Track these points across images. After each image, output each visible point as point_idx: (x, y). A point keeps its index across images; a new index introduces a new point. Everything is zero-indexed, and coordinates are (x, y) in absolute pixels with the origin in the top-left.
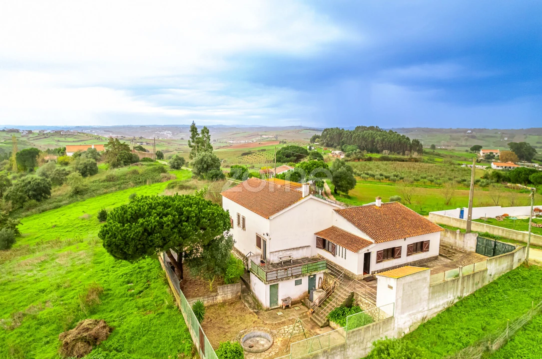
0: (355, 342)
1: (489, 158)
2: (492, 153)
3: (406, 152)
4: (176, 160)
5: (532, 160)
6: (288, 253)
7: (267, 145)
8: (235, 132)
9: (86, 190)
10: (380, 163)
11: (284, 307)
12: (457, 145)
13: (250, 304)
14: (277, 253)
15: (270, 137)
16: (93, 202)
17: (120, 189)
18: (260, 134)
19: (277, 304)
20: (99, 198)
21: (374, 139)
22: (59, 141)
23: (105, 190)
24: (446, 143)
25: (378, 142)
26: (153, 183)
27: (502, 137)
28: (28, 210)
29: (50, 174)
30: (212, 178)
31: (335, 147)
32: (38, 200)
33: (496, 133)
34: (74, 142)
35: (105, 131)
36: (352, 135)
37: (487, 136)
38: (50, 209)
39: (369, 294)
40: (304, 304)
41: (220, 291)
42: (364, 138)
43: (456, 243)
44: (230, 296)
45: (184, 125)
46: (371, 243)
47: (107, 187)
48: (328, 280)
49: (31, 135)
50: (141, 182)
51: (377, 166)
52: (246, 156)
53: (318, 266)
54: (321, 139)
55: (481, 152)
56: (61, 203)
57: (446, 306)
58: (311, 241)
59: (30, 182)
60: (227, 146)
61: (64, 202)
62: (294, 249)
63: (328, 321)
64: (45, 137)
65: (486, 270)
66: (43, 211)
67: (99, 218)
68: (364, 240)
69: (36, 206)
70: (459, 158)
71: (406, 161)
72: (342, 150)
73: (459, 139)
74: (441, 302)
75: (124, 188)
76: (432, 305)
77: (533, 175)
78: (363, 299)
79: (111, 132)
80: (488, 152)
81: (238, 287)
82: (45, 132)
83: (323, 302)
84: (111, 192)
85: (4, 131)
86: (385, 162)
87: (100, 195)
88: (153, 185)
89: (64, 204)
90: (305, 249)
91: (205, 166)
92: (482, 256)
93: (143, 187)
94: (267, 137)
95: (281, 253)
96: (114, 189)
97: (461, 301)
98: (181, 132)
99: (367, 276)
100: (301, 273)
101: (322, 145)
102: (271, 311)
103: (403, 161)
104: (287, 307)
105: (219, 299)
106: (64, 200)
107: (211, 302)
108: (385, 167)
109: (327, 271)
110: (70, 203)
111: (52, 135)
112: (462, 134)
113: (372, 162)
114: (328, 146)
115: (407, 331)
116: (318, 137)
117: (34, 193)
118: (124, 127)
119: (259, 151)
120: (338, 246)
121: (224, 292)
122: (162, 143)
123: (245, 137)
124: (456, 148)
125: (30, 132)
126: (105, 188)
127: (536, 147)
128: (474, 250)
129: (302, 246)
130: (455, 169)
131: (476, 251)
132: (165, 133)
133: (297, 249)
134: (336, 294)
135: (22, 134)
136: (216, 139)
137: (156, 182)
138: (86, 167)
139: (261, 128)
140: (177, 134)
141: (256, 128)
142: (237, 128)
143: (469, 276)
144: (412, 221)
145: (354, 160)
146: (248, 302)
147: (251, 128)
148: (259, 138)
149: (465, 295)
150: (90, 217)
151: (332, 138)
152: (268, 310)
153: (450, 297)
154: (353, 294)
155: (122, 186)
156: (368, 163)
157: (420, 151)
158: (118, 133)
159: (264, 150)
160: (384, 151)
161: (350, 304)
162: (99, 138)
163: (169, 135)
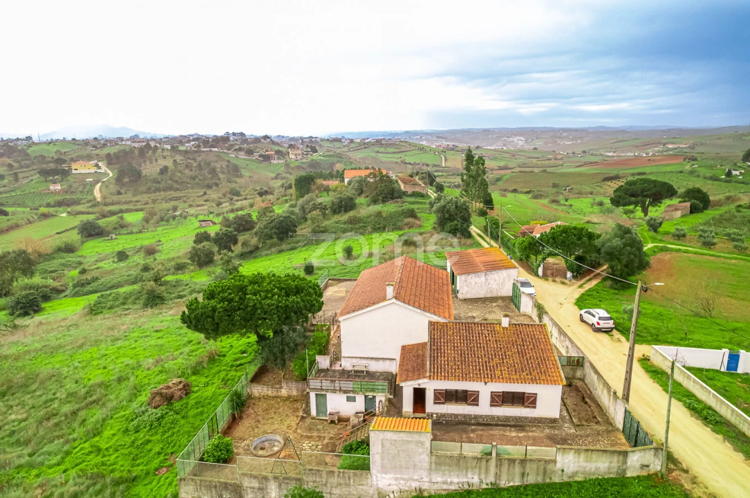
0: (315, 481)
6: (364, 362)
7: (662, 163)
8: (621, 138)
13: (307, 406)
14: (350, 359)
15: (681, 146)
18: (664, 141)
19: (324, 415)
22: (378, 152)
26: (392, 230)
32: (281, 239)
34: (394, 153)
35: (437, 137)
41: (284, 385)
43: (609, 407)
44: (295, 393)
45: (544, 128)
47: (344, 231)
49: (352, 145)
50: (379, 228)
52: (609, 183)
53: (376, 387)
57: (465, 487)
60: (596, 162)
62: (372, 358)
64: (365, 148)
65: (555, 461)
67: (304, 270)
68: (426, 370)
74: (454, 479)
76: (438, 478)
79: (445, 138)
82: (367, 141)
85: (328, 140)
90: (388, 362)
94: (676, 146)
95: (354, 360)
98: (537, 138)
99: (420, 415)
100: (352, 389)
102: (317, 421)
104: (332, 422)
105: (284, 392)
107: (275, 394)
109: (388, 395)
111: (373, 145)
118: (462, 132)
121: (288, 387)
122: (506, 155)
123: (637, 146)
125: (352, 141)
126: (342, 232)
128: (621, 427)
129: (385, 357)
131: (623, 431)
132: (515, 139)
133: (377, 359)
135: (344, 144)
136: (585, 149)
137: (396, 229)
140: (532, 141)
141: (662, 131)
142: (629, 132)
147: (652, 132)
148: (660, 148)
153: (472, 479)
158: (453, 140)
162: (422, 149)
163: (519, 142)
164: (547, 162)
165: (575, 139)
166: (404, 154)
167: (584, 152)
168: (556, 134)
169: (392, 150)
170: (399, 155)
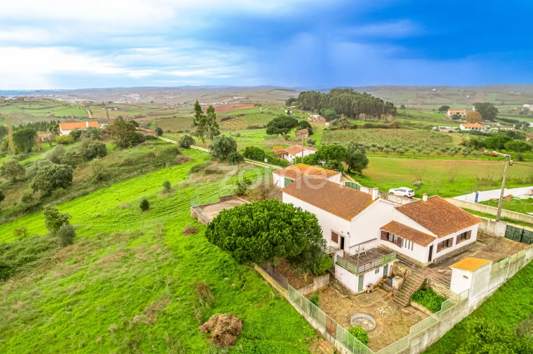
0: (445, 321)
1: (456, 117)
2: (459, 113)
3: (382, 115)
4: (185, 139)
5: (495, 120)
6: (362, 246)
7: (242, 108)
8: (205, 94)
9: (109, 175)
10: (365, 131)
11: (368, 292)
12: (423, 104)
13: (339, 290)
14: (354, 247)
15: (241, 98)
16: (119, 188)
17: (142, 173)
18: (231, 95)
19: (362, 290)
20: (124, 183)
21: (351, 102)
22: (23, 108)
23: (128, 175)
24: (413, 102)
25: (354, 105)
26: (172, 165)
27: (464, 95)
28: (57, 198)
29: (62, 158)
30: (233, 161)
31: (313, 111)
32: (64, 188)
33: (459, 91)
34: (40, 109)
36: (329, 99)
37: (451, 94)
38: (79, 196)
39: (440, 279)
40: (381, 288)
41: (315, 282)
42: (341, 102)
43: (486, 229)
44: (322, 285)
45: (150, 87)
46: (435, 238)
47: (129, 172)
48: (399, 267)
50: (160, 166)
51: (364, 134)
52: (226, 122)
53: (391, 257)
54: (297, 102)
55: (449, 112)
56: (88, 190)
57: (499, 286)
58: (377, 234)
59: (54, 171)
61: (91, 189)
62: (366, 242)
63: (410, 301)
64: (8, 105)
65: (525, 256)
66: (73, 198)
67: (141, 207)
68: (426, 235)
69: (64, 194)
70: (429, 119)
71: (389, 128)
72: (320, 114)
73: (424, 97)
74: (496, 284)
75: (146, 172)
76: (491, 287)
77: (508, 143)
78: (436, 284)
79: (76, 96)
80: (455, 112)
81: (327, 277)
82: (7, 99)
83: (402, 287)
84: (134, 176)
86: (370, 130)
87: (124, 180)
88: (173, 168)
89: (91, 191)
90: (373, 241)
91: (224, 149)
92: (511, 241)
93: (164, 170)
94: (238, 98)
95: (357, 247)
96: (135, 173)
97: (508, 282)
98: (148, 95)
99: (430, 263)
100: (380, 264)
101: (299, 108)
102: (359, 295)
103: (386, 128)
104: (371, 291)
105: (315, 288)
106: (90, 186)
108: (371, 135)
109: (397, 260)
110: (96, 189)
111: (15, 102)
112: (427, 92)
113: (358, 130)
114: (306, 109)
115: (475, 308)
116: (294, 100)
117: (60, 181)
119: (238, 116)
120: (405, 240)
121: (318, 282)
122: (133, 107)
123: (216, 99)
124: (423, 107)
126: (127, 173)
127: (495, 104)
128: (503, 235)
129: (371, 239)
130: (435, 135)
131: (505, 237)
132: (133, 96)
133: (368, 242)
134: (411, 279)
137: (174, 164)
138: (96, 149)
139: (230, 88)
140: (145, 97)
141: (226, 89)
143: (514, 263)
144: (455, 213)
145: (341, 128)
146: (337, 289)
147: (221, 89)
148: (230, 99)
149: (511, 276)
150: (130, 206)
151: (309, 102)
152: (357, 295)
153: (501, 280)
154: (426, 280)
155: (143, 170)
156: (354, 131)
157: (395, 114)
158: (84, 97)
159: (243, 115)
160: (361, 115)
161: (425, 288)
162: (67, 105)
163: (136, 98)
164: (165, 111)
165: (174, 95)
166: (52, 109)
167: (185, 103)
168: (162, 91)
169: (36, 106)
170: (47, 111)
